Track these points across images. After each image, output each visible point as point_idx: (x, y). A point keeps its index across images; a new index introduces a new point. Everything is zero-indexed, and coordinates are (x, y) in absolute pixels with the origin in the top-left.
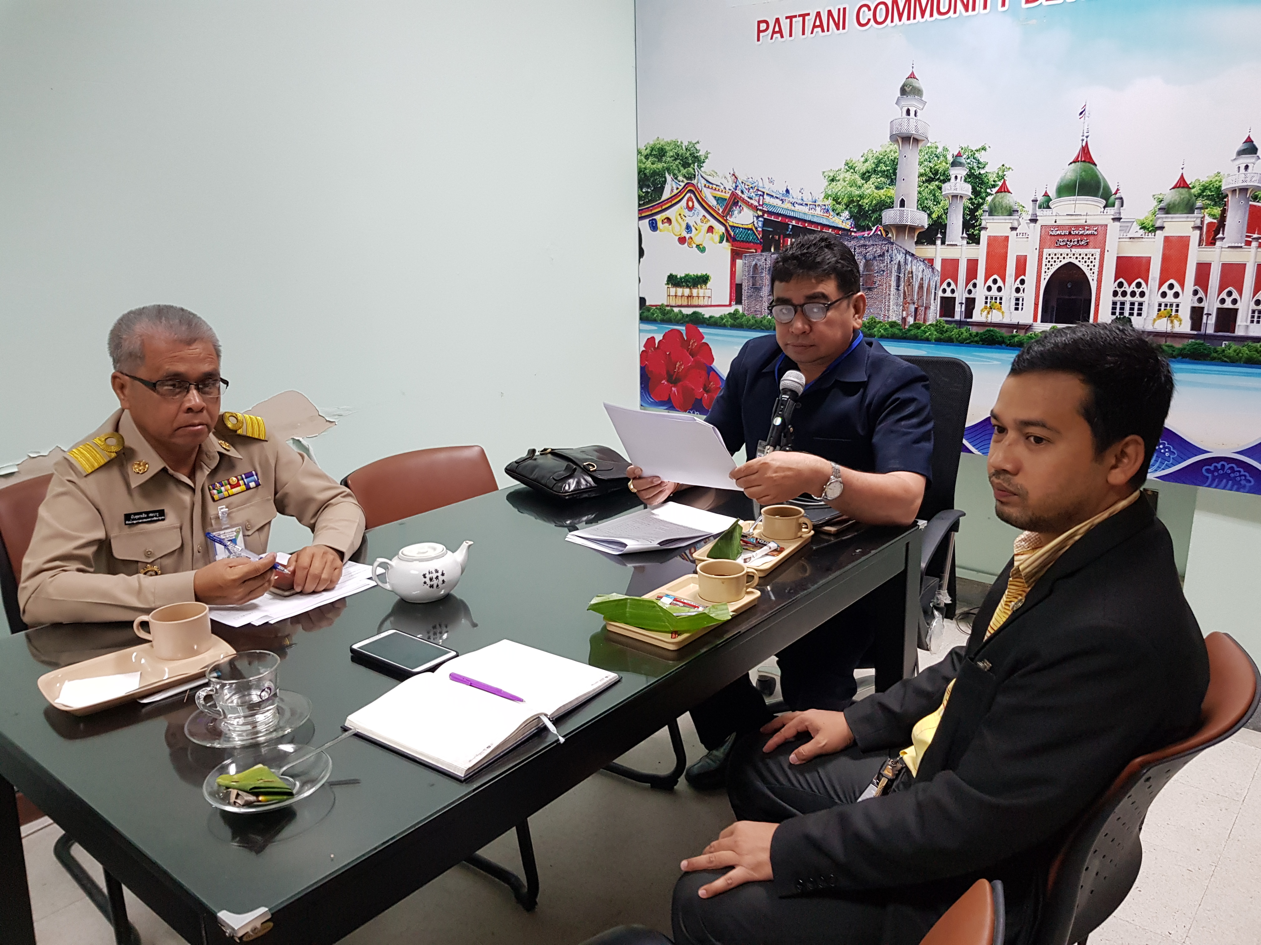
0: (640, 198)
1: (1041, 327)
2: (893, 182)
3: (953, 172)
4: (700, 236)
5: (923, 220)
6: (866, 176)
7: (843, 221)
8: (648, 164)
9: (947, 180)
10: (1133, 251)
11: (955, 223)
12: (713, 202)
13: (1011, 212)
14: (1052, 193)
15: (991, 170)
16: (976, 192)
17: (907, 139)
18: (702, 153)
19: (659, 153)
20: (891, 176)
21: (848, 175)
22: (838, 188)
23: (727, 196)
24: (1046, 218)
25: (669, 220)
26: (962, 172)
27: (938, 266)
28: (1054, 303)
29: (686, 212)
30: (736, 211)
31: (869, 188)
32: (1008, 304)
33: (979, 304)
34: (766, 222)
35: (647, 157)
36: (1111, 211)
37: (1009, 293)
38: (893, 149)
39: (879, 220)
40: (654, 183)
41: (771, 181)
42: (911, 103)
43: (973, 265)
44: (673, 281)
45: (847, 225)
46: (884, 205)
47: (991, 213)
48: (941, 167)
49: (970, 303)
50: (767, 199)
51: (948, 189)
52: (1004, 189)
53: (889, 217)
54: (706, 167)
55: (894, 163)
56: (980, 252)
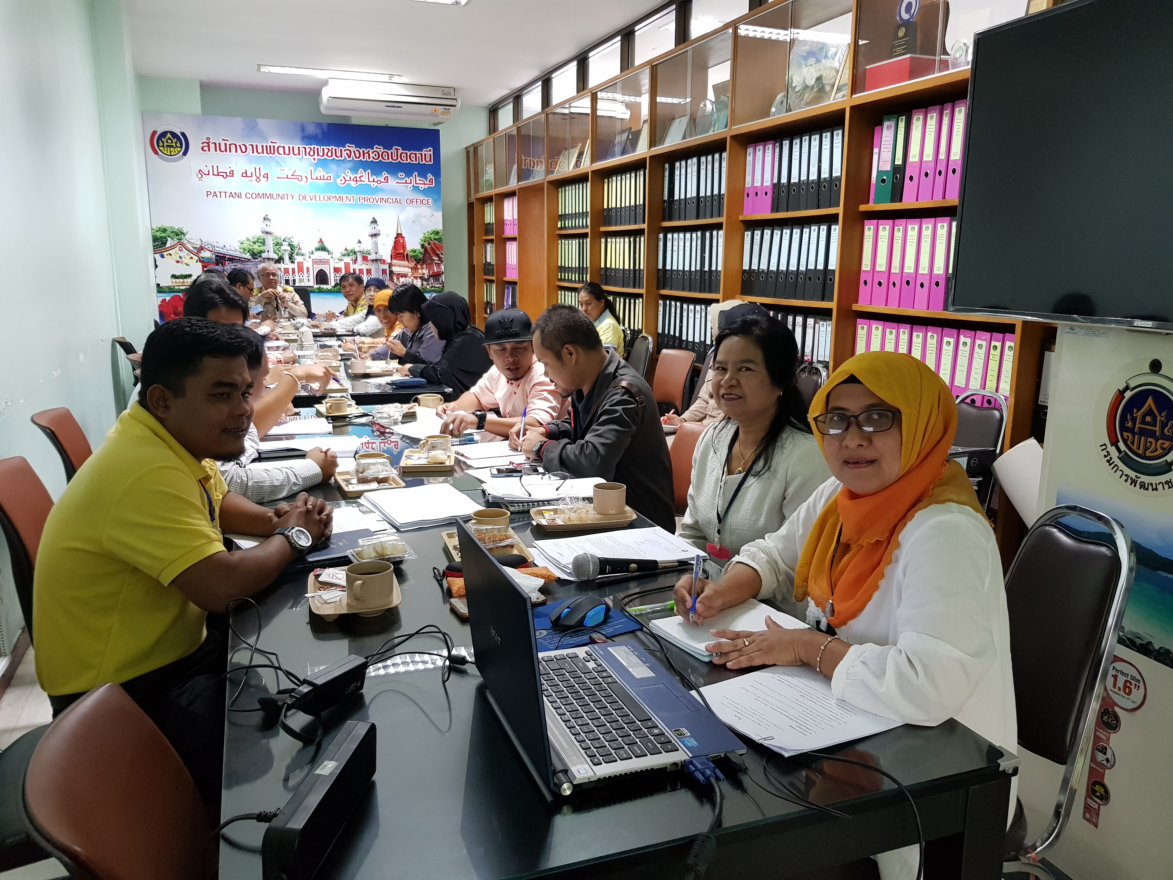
0: (154, 246)
1: (316, 286)
2: (264, 245)
3: (284, 243)
4: (187, 260)
5: (276, 257)
6: (254, 243)
7: (248, 256)
8: (158, 234)
9: (282, 245)
10: (337, 266)
11: (286, 258)
12: (192, 249)
13: (303, 255)
14: (314, 250)
15: (295, 243)
16: (292, 250)
17: (267, 233)
18: (185, 232)
19: (165, 230)
20: (263, 243)
21: (248, 242)
22: (244, 246)
23: (198, 247)
24: (313, 257)
25: (171, 255)
26: (287, 243)
27: (283, 270)
28: (318, 280)
29: (179, 252)
30: (203, 252)
31: (256, 246)
32: (306, 281)
33: (297, 281)
34: (216, 256)
35: (157, 231)
36: (330, 256)
37: (305, 277)
38: (264, 236)
39: (260, 256)
40: (161, 241)
41: (217, 242)
42: (268, 223)
43: (293, 270)
44: (174, 276)
45: (250, 257)
46: (261, 252)
47: (297, 255)
48: (280, 242)
49: (294, 281)
50: (216, 248)
51: (283, 248)
52: (299, 249)
53: (264, 255)
54: (187, 236)
55: (264, 239)
56: (295, 266)
